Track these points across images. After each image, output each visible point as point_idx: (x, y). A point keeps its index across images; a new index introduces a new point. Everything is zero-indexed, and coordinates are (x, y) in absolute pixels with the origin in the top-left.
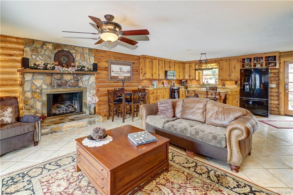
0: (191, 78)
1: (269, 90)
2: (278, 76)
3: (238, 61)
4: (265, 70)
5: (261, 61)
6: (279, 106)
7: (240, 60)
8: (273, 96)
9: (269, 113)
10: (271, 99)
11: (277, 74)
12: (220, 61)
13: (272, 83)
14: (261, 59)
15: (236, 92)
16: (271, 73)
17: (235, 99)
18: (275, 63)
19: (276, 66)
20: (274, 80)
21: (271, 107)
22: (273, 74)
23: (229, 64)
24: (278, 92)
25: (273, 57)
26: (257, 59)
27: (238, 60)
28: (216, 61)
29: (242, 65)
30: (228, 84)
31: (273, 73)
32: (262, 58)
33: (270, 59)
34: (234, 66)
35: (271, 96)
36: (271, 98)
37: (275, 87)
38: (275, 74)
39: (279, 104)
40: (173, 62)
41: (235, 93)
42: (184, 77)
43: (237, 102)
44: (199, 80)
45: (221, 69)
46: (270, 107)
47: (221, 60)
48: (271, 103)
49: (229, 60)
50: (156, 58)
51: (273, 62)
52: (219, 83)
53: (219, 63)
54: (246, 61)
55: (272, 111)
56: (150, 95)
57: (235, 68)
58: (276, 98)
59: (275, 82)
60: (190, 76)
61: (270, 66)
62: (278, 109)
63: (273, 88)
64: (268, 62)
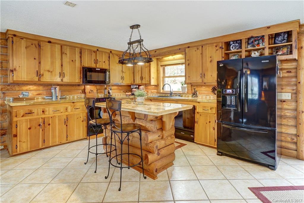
0: (144, 82)
1: (278, 106)
2: (296, 77)
3: (218, 48)
4: (268, 61)
5: (261, 45)
6: (297, 140)
7: (221, 46)
8: (285, 117)
9: (278, 154)
10: (281, 124)
11: (293, 71)
12: (187, 49)
13: (283, 91)
14: (261, 41)
15: (211, 109)
16: (281, 69)
17: (210, 122)
18: (289, 47)
19: (291, 53)
20: (288, 85)
21: (282, 141)
22: (285, 71)
23: (202, 54)
24: (296, 110)
25: (286, 36)
26: (252, 42)
27: (216, 46)
28: (180, 49)
29: (223, 56)
30: (203, 92)
31: (284, 69)
32: (262, 37)
33: (280, 39)
34: (211, 57)
35: (281, 117)
36: (281, 121)
37: (290, 98)
38: (290, 72)
39: (297, 136)
40: (106, 52)
41: (210, 111)
42: (134, 80)
43: (214, 129)
44: (157, 86)
45: (188, 65)
46: (278, 140)
47: (189, 47)
48: (281, 133)
49: (202, 46)
50: (52, 41)
51: (285, 46)
52: (188, 90)
53: (185, 54)
54: (231, 46)
55: (283, 150)
56: (15, 119)
57: (211, 61)
58: (292, 122)
59: (289, 89)
60: (142, 78)
61: (278, 54)
62: (297, 146)
63: (284, 101)
64: (276, 47)
